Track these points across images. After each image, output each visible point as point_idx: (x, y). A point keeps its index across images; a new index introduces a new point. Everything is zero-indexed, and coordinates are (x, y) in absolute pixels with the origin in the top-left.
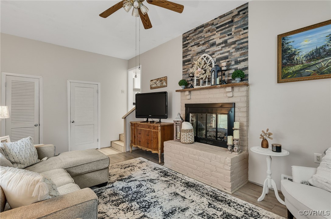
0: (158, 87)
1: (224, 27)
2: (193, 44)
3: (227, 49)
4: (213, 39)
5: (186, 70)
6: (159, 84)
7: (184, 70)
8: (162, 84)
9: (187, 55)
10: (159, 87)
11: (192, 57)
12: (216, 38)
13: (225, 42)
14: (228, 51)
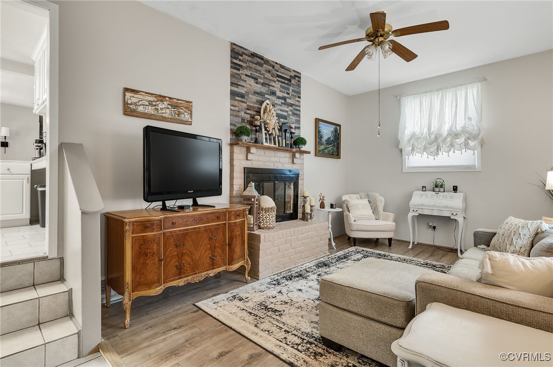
0: (161, 118)
1: (283, 81)
2: (249, 73)
3: (285, 108)
4: (274, 87)
5: (237, 109)
6: (168, 111)
7: (233, 108)
8: (179, 115)
9: (239, 85)
10: (164, 119)
11: (247, 93)
12: (276, 88)
13: (284, 98)
14: (287, 112)
